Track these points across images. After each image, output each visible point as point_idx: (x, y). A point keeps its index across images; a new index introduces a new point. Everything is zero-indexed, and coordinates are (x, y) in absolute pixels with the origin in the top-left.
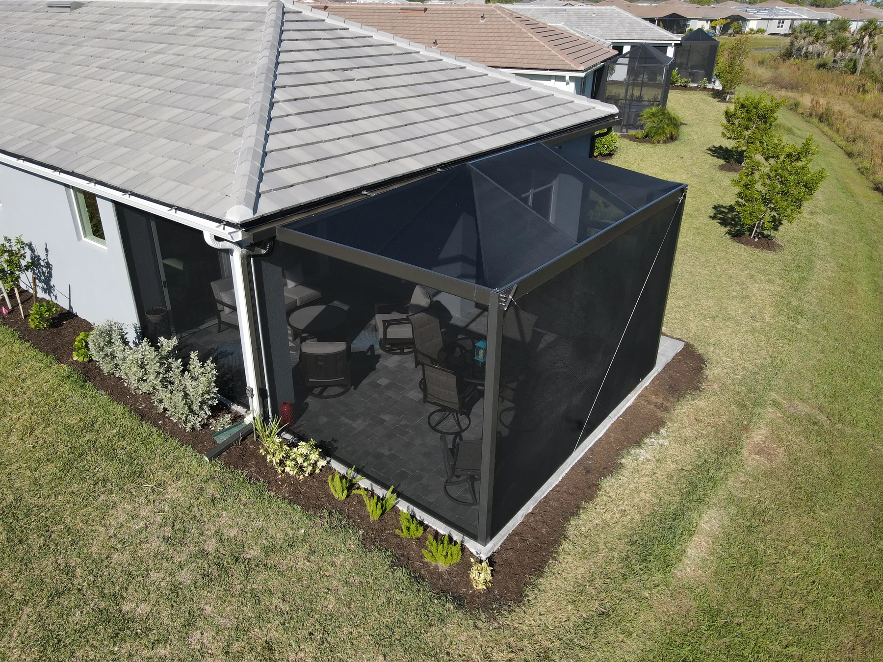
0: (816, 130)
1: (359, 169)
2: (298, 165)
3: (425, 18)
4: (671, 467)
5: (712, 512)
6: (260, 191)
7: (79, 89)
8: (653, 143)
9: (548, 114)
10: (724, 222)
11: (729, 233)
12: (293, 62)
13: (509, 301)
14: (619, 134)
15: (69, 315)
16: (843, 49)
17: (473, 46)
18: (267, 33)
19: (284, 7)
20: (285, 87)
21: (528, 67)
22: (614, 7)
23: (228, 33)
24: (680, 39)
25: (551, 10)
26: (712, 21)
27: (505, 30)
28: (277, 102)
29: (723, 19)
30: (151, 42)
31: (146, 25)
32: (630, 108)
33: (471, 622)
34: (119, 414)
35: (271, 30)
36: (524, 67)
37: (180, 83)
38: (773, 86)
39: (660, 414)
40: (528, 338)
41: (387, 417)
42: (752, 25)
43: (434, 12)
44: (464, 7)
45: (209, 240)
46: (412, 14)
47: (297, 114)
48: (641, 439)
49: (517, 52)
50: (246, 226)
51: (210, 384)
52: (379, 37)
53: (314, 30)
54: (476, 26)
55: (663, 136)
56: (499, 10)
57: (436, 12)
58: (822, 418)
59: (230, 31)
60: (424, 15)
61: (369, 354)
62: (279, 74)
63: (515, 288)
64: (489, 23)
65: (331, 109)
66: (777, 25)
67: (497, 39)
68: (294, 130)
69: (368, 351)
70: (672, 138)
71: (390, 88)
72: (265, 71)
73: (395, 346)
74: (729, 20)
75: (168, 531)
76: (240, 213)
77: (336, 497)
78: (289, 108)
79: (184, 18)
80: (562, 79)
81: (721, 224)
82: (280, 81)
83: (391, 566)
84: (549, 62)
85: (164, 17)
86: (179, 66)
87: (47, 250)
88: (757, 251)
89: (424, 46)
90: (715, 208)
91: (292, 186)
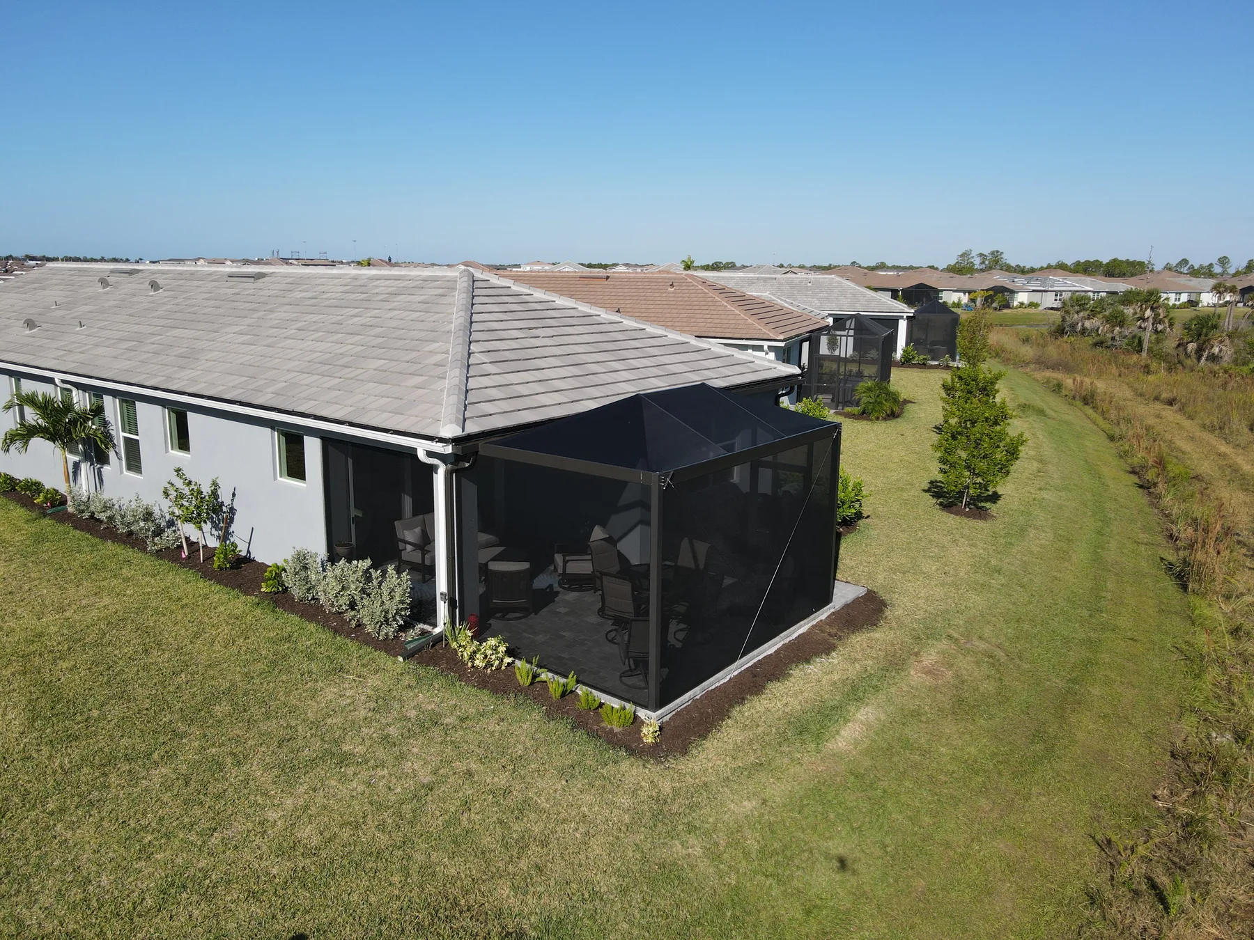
0: (1079, 413)
1: (546, 406)
2: (494, 400)
3: (606, 286)
4: (836, 677)
5: (869, 709)
6: (466, 416)
7: (282, 348)
8: (872, 420)
9: (726, 371)
10: (937, 495)
11: (941, 504)
12: (484, 322)
13: (667, 483)
14: (834, 411)
15: (248, 560)
16: (1121, 324)
17: (660, 315)
18: (459, 298)
19: (473, 276)
20: (479, 341)
21: (722, 336)
22: (833, 276)
23: (423, 298)
24: (913, 311)
25: (758, 279)
26: (970, 292)
27: (696, 299)
28: (473, 353)
29: (983, 290)
30: (345, 307)
31: (337, 292)
32: (845, 383)
33: (641, 764)
34: (314, 631)
35: (464, 295)
36: (717, 336)
37: (381, 340)
38: (1037, 366)
39: (831, 640)
40: (702, 567)
41: (566, 634)
42: (1022, 297)
43: (617, 280)
44: (651, 275)
45: (422, 456)
46: (593, 283)
47: (490, 363)
48: (811, 657)
49: (709, 321)
50: (455, 441)
51: (404, 594)
52: (561, 301)
53: (502, 295)
54: (664, 295)
55: (883, 413)
56: (690, 278)
57: (620, 280)
58: (1000, 654)
59: (423, 297)
60: (606, 282)
61: (548, 590)
62: (474, 331)
63: (671, 473)
64: (679, 291)
65: (520, 360)
66: (1054, 298)
67: (688, 307)
68: (490, 375)
69: (546, 589)
70: (893, 415)
71: (573, 344)
72: (462, 328)
73: (575, 582)
74: (991, 292)
75: (373, 705)
76: (451, 430)
77: (521, 683)
78: (484, 358)
79: (377, 287)
80: (760, 348)
81: (933, 496)
82: (475, 336)
83: (572, 729)
84: (745, 331)
85: (355, 286)
86: (378, 327)
87: (234, 495)
88: (966, 520)
89: (604, 310)
90: (931, 482)
91: (490, 415)
